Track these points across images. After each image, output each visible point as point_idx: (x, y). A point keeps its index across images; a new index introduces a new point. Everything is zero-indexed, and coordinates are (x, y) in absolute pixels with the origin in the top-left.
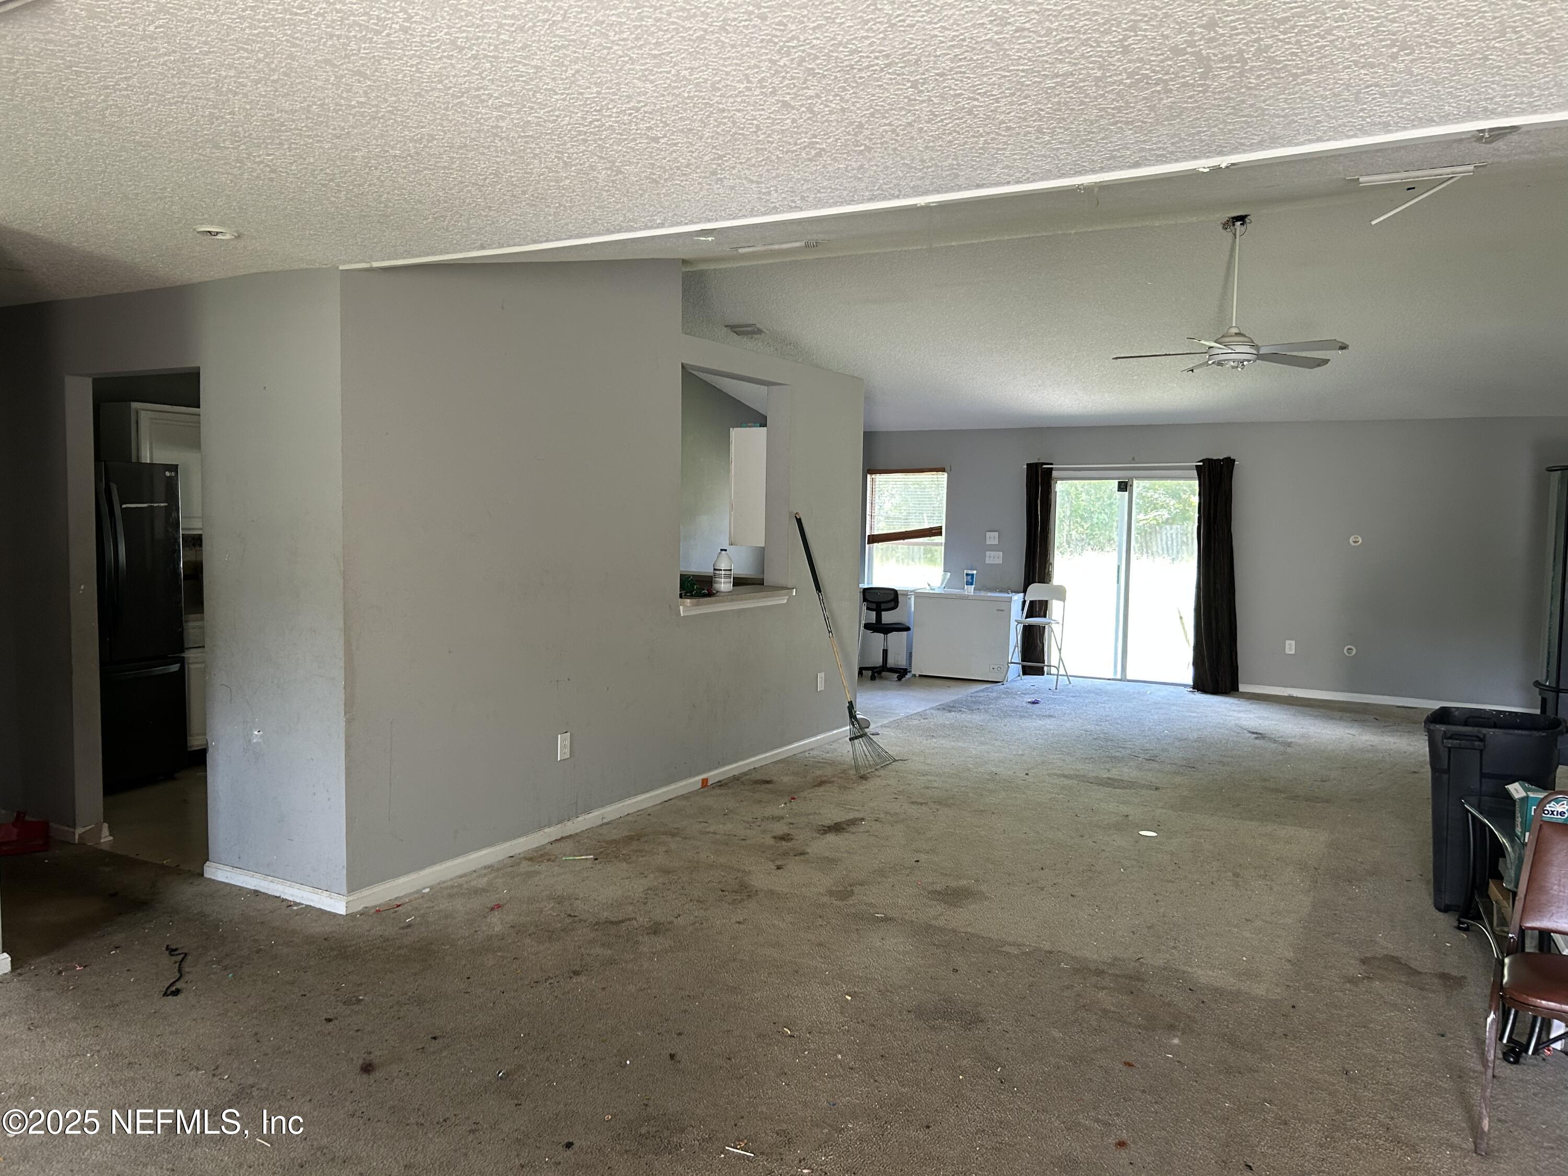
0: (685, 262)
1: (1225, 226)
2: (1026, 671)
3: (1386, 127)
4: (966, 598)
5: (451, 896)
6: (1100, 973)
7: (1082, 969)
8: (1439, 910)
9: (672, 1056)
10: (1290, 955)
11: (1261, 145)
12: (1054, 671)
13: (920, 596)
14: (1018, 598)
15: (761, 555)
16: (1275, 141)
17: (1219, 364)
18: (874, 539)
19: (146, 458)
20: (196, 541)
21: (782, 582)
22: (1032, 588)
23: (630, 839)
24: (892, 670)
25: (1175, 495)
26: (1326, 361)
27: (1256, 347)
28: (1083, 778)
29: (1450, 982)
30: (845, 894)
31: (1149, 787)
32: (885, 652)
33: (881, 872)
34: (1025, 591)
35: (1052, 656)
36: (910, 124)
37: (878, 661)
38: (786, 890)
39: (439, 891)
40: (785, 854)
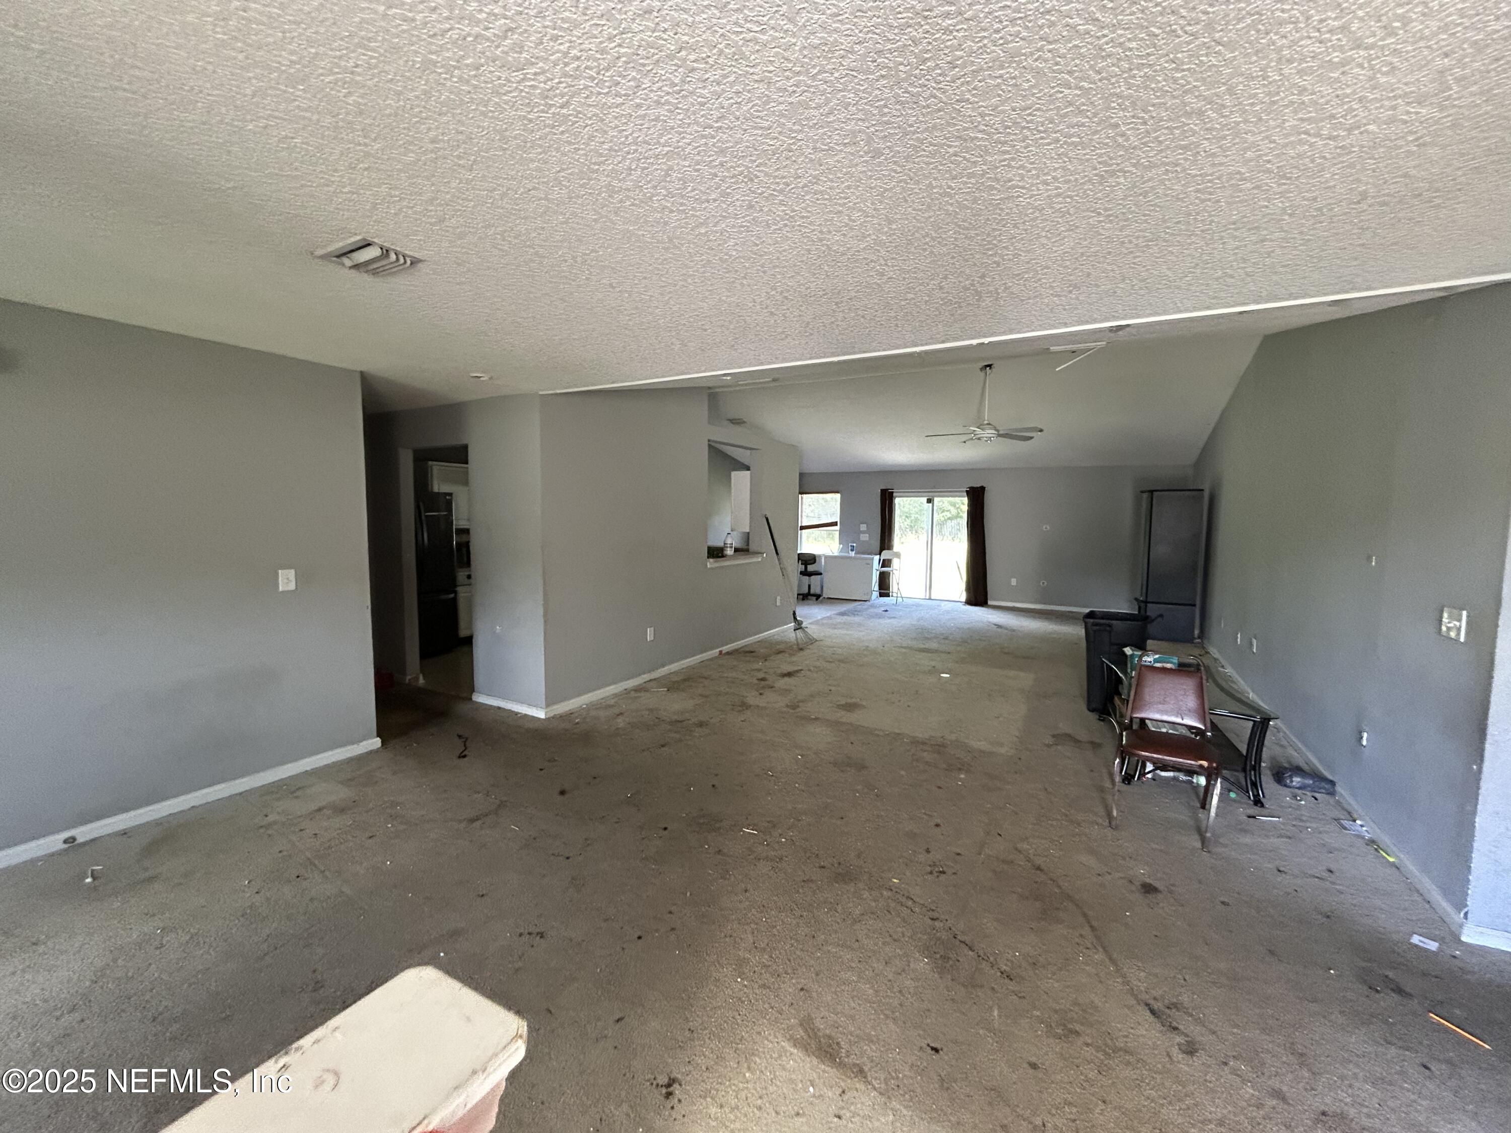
0: (709, 388)
1: (981, 369)
2: (881, 595)
3: (1066, 325)
4: (850, 558)
5: (597, 709)
6: (924, 743)
7: (915, 742)
8: (1089, 710)
9: (713, 786)
10: (1017, 734)
11: (1004, 333)
12: (895, 595)
13: (826, 557)
14: (877, 558)
15: (747, 537)
16: (1011, 331)
17: (979, 439)
18: (802, 528)
19: (436, 489)
20: (466, 531)
21: (759, 550)
22: (884, 552)
23: (685, 680)
24: (814, 595)
25: (954, 505)
26: (1032, 438)
27: (998, 431)
28: (910, 648)
29: (1095, 746)
30: (794, 707)
31: (945, 652)
32: (809, 586)
33: (812, 696)
34: (880, 554)
35: (894, 587)
36: (832, 323)
37: (806, 591)
38: (764, 705)
39: (592, 706)
40: (763, 688)
